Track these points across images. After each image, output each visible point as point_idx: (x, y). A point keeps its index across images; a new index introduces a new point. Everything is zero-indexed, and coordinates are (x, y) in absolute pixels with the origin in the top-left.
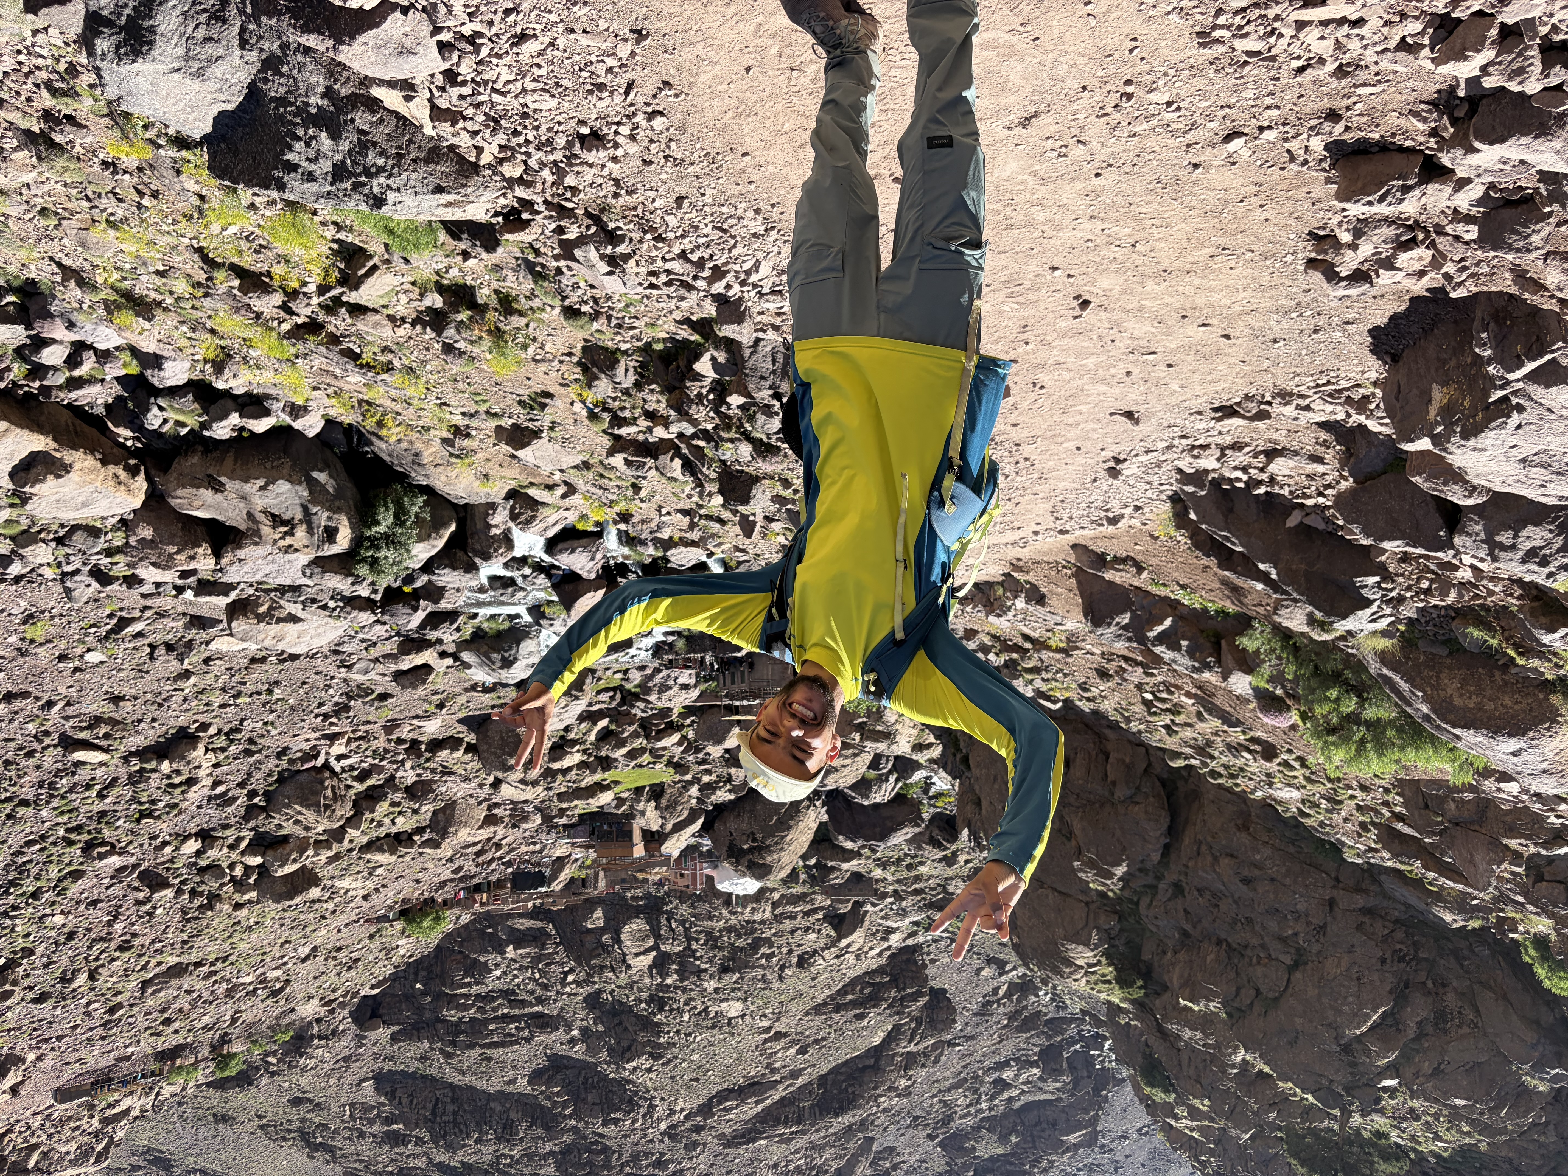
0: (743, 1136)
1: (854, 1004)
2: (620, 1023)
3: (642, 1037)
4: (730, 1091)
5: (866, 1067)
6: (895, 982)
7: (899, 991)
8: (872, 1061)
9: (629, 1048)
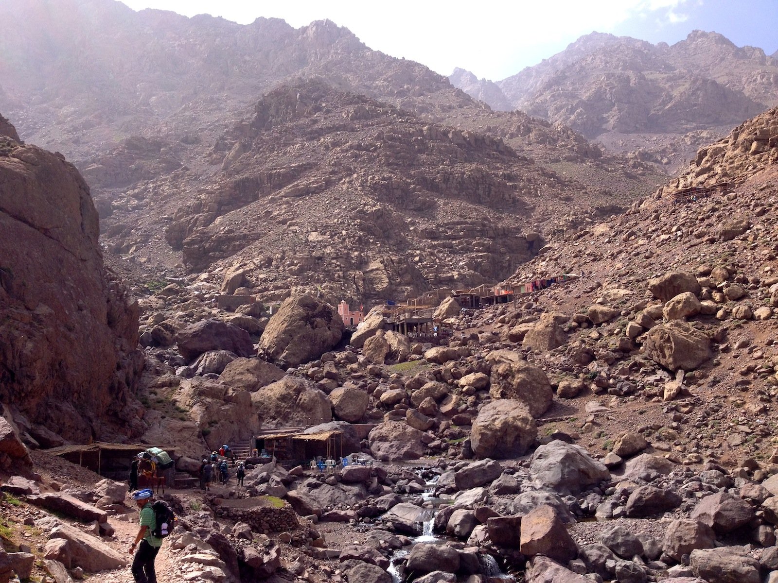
0: (306, 169)
1: (234, 239)
2: (384, 232)
3: (370, 223)
4: (313, 193)
5: (227, 205)
6: (206, 251)
7: (204, 247)
8: (222, 209)
9: (378, 218)
